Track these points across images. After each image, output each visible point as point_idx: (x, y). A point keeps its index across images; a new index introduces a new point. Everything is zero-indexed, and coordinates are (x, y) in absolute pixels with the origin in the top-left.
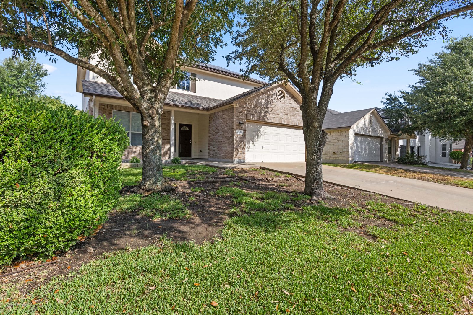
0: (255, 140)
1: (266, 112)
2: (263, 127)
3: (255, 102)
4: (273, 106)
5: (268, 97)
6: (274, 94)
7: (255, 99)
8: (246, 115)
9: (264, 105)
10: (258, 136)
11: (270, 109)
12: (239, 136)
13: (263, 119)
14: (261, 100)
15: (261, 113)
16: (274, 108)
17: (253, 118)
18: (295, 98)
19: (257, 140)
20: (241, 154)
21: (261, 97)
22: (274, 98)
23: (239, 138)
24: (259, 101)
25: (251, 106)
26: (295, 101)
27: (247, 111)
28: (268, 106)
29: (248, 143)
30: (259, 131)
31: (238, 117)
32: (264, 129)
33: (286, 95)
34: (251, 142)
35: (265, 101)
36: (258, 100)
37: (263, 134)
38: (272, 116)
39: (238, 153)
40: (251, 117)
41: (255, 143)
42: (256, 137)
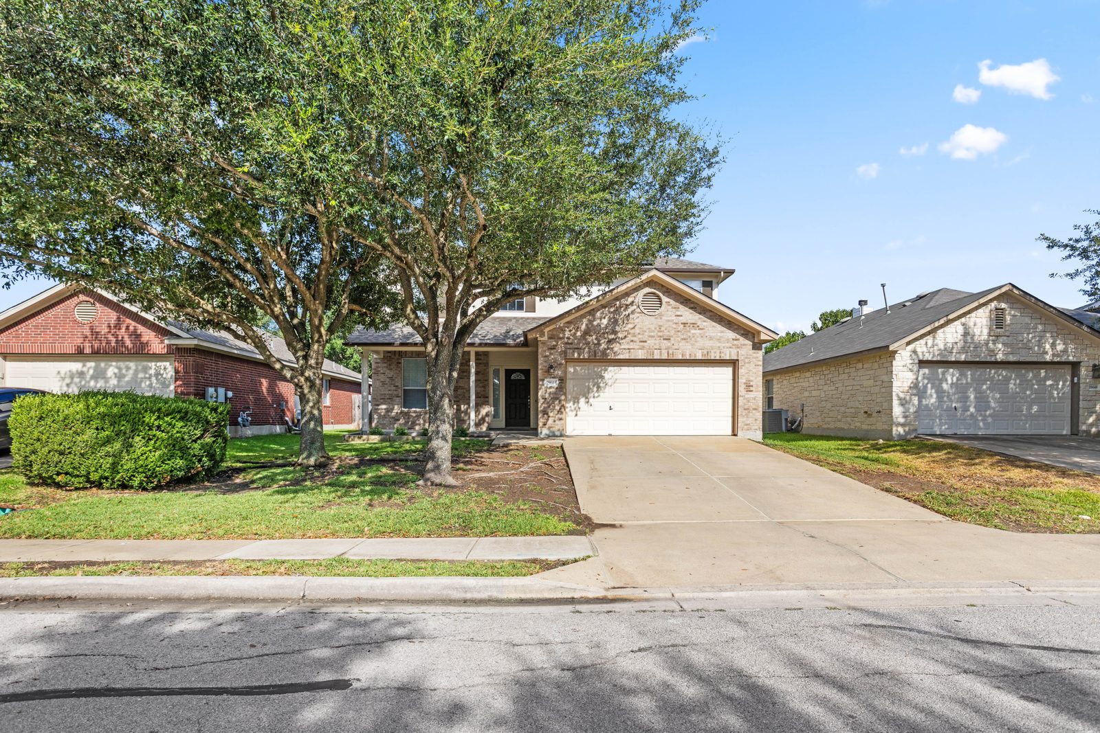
0: (591, 395)
1: (610, 341)
2: (610, 368)
3: (583, 327)
4: (630, 326)
5: (617, 311)
6: (633, 302)
7: (585, 321)
8: (565, 353)
9: (606, 327)
10: (599, 387)
11: (620, 335)
12: (549, 391)
13: (604, 353)
14: (598, 321)
15: (599, 344)
16: (632, 331)
17: (579, 355)
18: (693, 303)
19: (596, 395)
20: (555, 421)
21: (598, 314)
22: (633, 312)
23: (550, 393)
24: (595, 323)
25: (575, 334)
26: (691, 308)
27: (567, 343)
28: (617, 328)
29: (576, 400)
30: (602, 377)
31: (546, 356)
32: (611, 373)
33: (665, 299)
34: (582, 400)
35: (609, 320)
36: (591, 322)
37: (610, 382)
38: (627, 347)
39: (548, 420)
40: (576, 355)
41: (591, 400)
42: (595, 389)
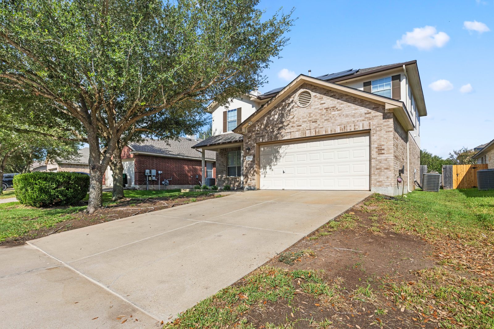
0: (273, 164)
1: (279, 129)
2: (283, 146)
3: (265, 122)
4: (291, 117)
5: (283, 109)
6: (293, 101)
7: (266, 118)
8: (255, 139)
9: (277, 120)
10: (276, 159)
11: (285, 124)
12: (248, 163)
13: (276, 137)
14: (273, 117)
15: (273, 131)
16: (292, 120)
17: (263, 140)
18: (333, 92)
19: (275, 163)
20: (251, 180)
21: (273, 113)
22: (293, 108)
23: (249, 164)
24: (271, 119)
25: (261, 127)
26: (331, 96)
27: (257, 134)
28: (284, 120)
29: (265, 168)
30: (278, 152)
31: (247, 143)
32: (283, 149)
33: (313, 94)
34: (268, 167)
35: (279, 115)
36: (269, 118)
37: (282, 155)
38: (289, 131)
39: (248, 180)
40: (261, 140)
41: (273, 167)
42: (275, 160)
